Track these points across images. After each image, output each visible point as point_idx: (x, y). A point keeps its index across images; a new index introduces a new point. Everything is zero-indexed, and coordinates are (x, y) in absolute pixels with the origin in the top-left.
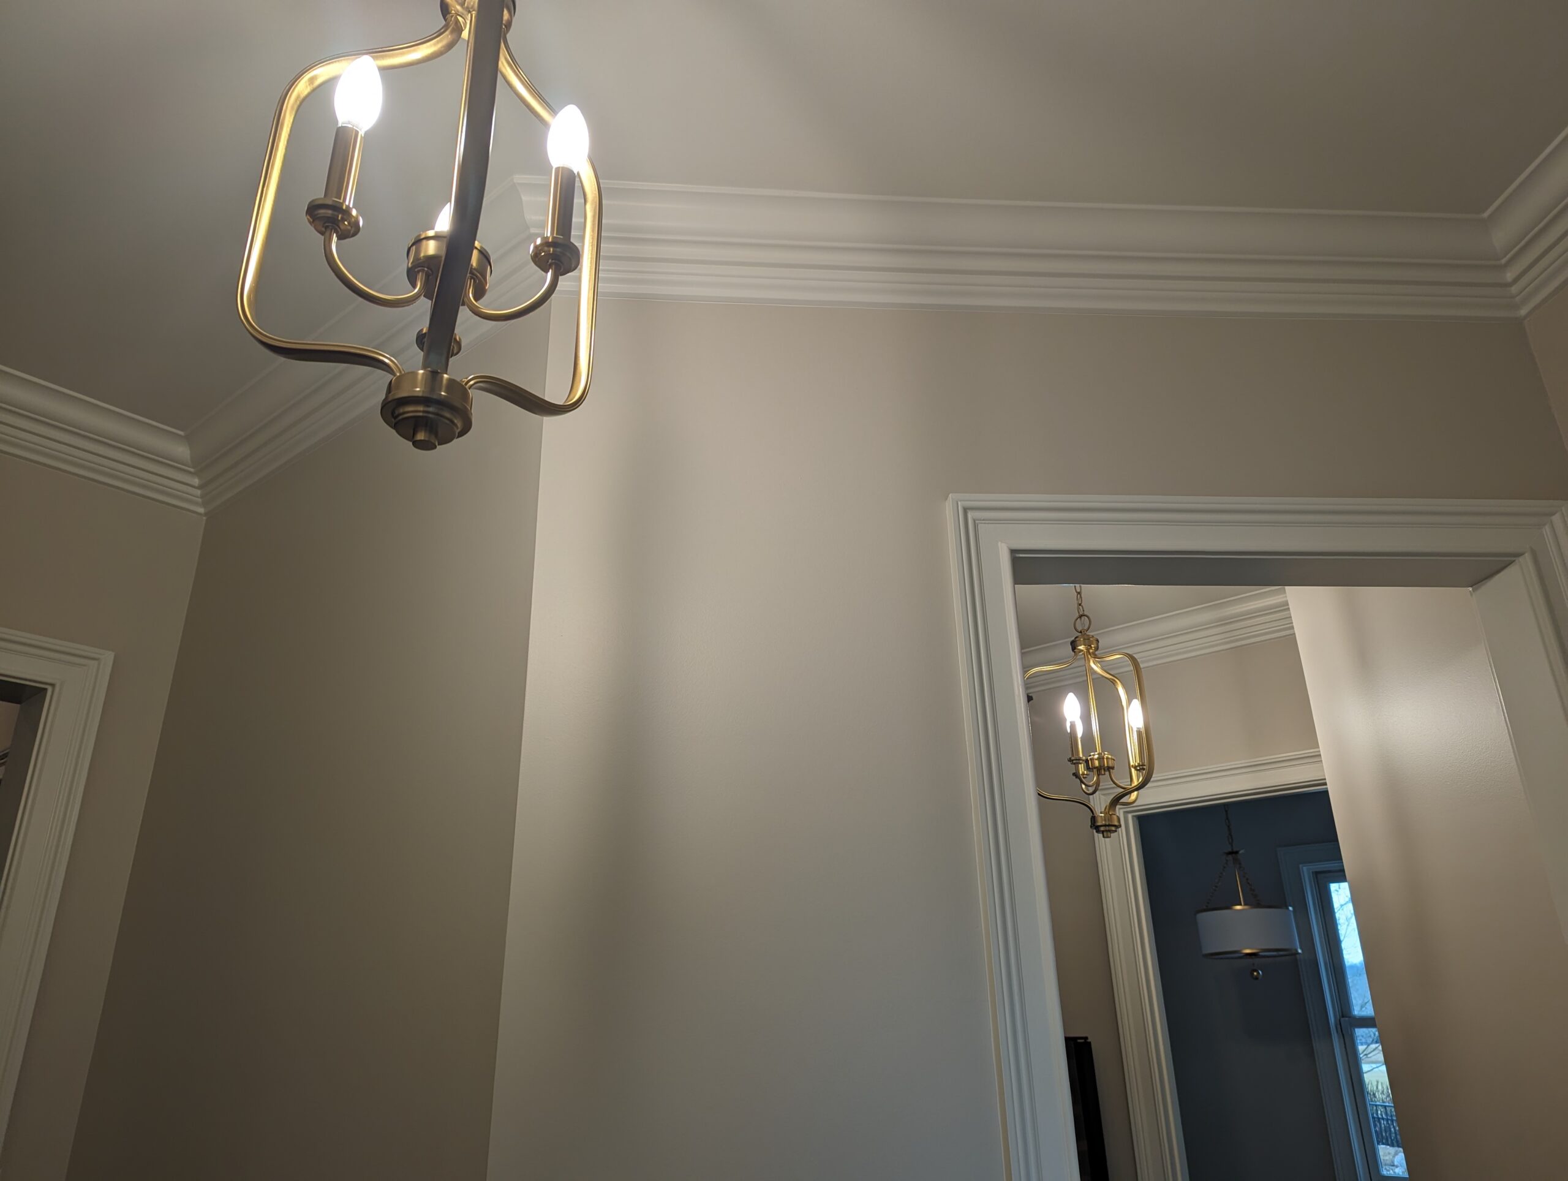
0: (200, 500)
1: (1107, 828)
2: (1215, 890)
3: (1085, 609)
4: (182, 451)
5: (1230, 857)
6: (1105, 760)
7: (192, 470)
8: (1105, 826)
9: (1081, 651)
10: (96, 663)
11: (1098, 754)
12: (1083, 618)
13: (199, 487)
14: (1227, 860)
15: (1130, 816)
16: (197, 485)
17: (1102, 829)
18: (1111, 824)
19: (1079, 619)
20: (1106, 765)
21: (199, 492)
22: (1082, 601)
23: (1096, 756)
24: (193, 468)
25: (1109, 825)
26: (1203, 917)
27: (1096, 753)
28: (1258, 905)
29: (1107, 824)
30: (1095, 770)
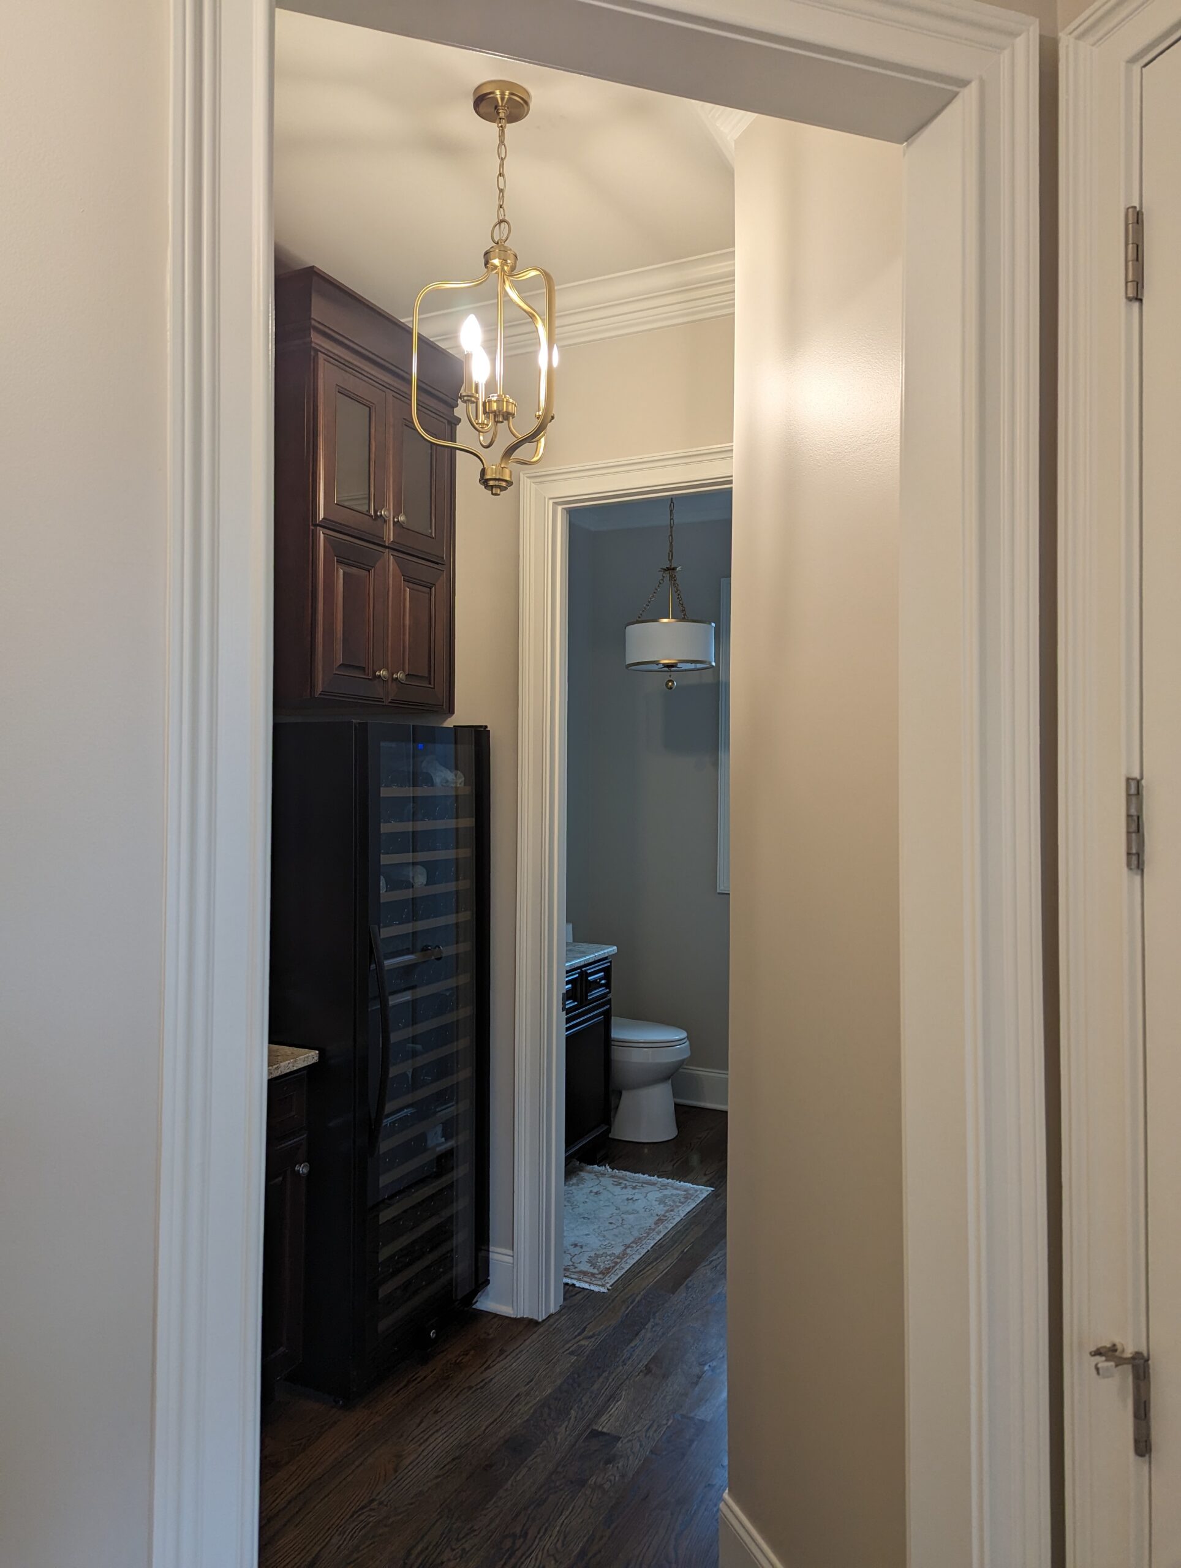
1: (497, 483)
2: (648, 605)
3: (506, 214)
5: (667, 575)
6: (505, 403)
8: (495, 479)
9: (495, 267)
11: (498, 396)
12: (503, 225)
14: (664, 577)
15: (560, 508)
17: (491, 483)
18: (501, 478)
19: (498, 225)
20: (505, 410)
22: (503, 201)
23: (495, 399)
25: (499, 480)
26: (632, 629)
27: (495, 395)
28: (684, 619)
29: (497, 477)
30: (492, 416)
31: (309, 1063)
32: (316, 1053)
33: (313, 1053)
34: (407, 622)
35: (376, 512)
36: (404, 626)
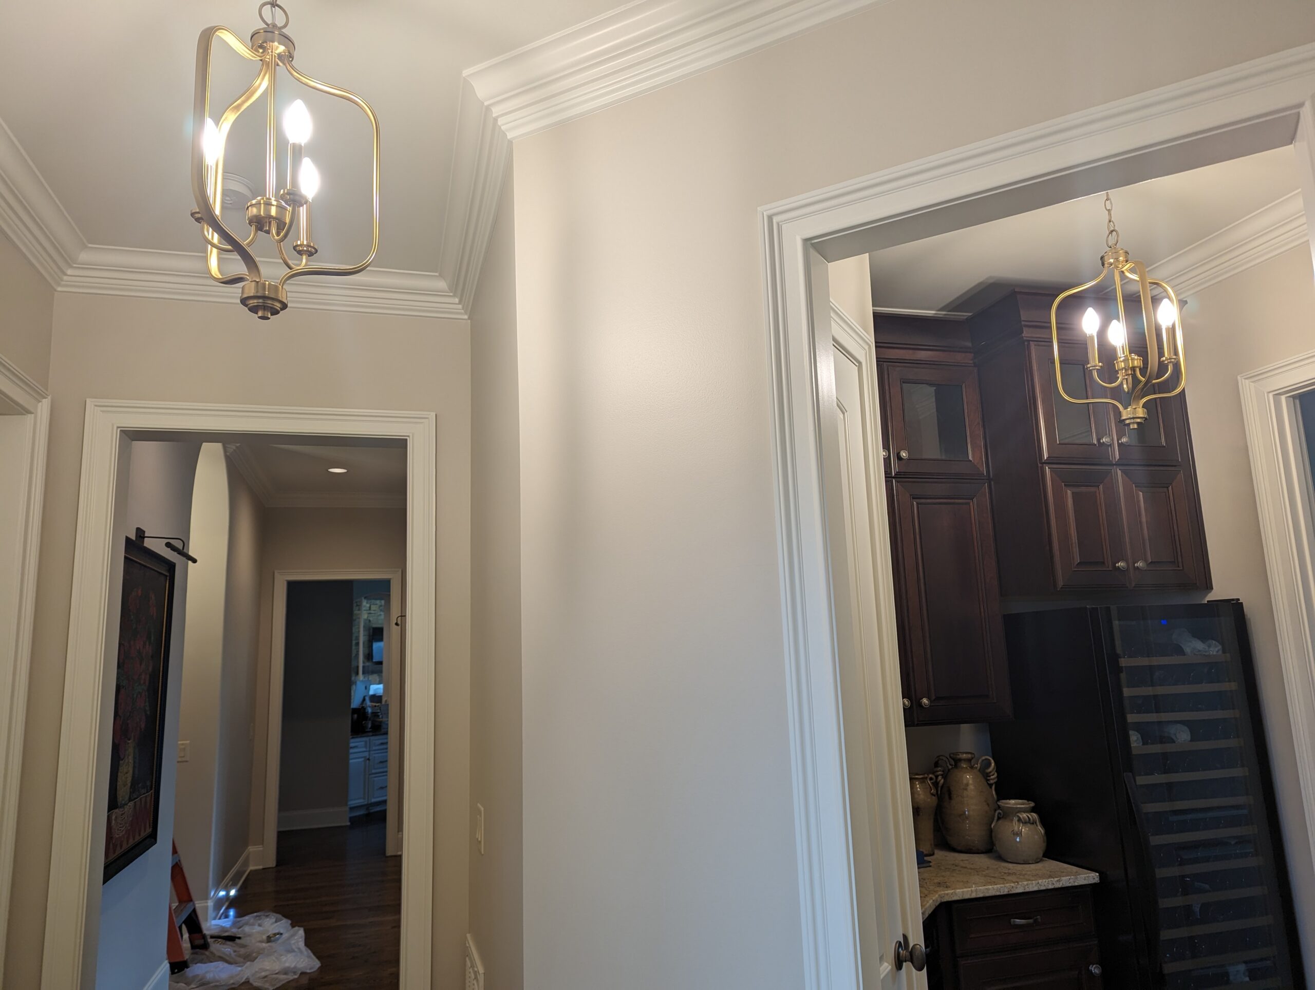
0: (463, 311)
4: (442, 285)
6: (1130, 361)
7: (451, 294)
9: (1111, 263)
10: (427, 420)
12: (1113, 233)
13: (460, 303)
15: (1283, 398)
16: (457, 302)
18: (1135, 416)
19: (1110, 235)
20: (1131, 365)
21: (460, 306)
24: (451, 292)
31: (1090, 883)
32: (1096, 875)
33: (1092, 875)
34: (1144, 519)
35: (1099, 440)
36: (1141, 522)
